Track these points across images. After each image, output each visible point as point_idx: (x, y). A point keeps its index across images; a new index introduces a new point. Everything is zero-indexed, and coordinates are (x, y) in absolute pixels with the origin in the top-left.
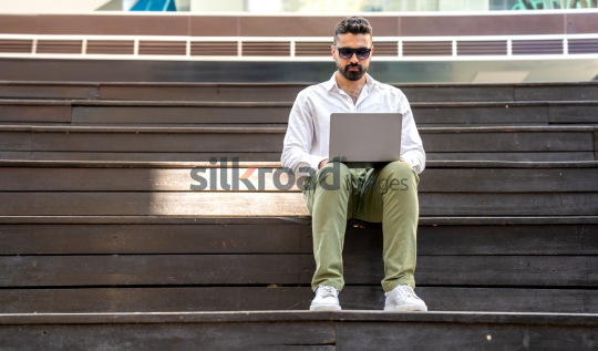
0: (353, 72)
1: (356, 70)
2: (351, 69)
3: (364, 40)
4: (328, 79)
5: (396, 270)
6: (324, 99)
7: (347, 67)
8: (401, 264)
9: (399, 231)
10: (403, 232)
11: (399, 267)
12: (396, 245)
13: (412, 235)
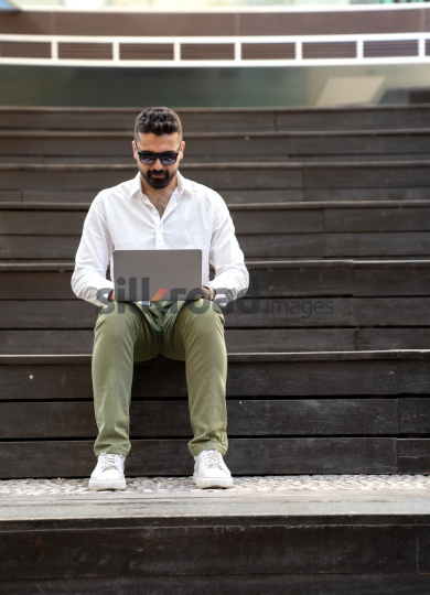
0: (157, 180)
1: (162, 176)
2: (154, 176)
3: (171, 143)
4: (133, 177)
5: (202, 431)
6: (124, 208)
7: (149, 173)
8: (207, 423)
9: (204, 383)
10: (209, 384)
11: (206, 427)
12: (201, 399)
13: (220, 387)
